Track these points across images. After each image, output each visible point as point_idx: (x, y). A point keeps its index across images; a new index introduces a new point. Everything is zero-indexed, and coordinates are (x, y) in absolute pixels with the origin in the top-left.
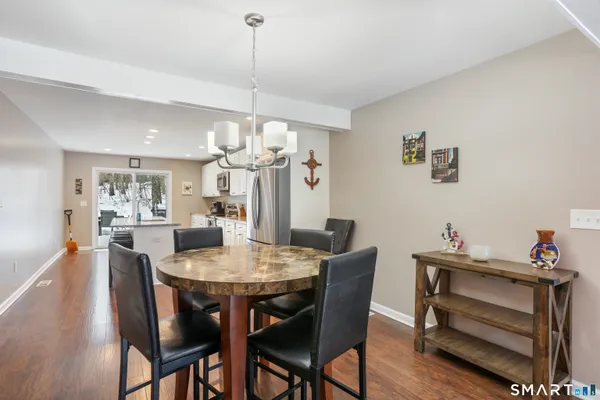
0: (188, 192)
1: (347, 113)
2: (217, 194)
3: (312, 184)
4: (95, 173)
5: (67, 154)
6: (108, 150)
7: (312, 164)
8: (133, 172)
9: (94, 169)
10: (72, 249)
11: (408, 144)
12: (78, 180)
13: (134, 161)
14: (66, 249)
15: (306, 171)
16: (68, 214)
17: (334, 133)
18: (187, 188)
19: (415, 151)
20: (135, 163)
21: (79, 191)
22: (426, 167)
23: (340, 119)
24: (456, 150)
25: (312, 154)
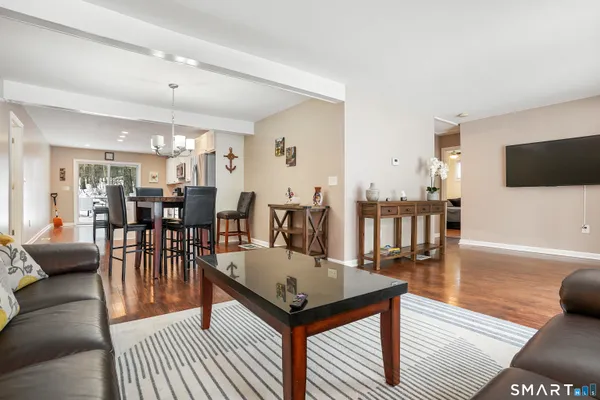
0: (154, 181)
1: (252, 124)
2: (177, 181)
3: (231, 169)
4: (76, 163)
5: (53, 148)
6: (87, 146)
7: (231, 156)
8: (109, 164)
9: (75, 161)
10: (58, 224)
11: (278, 144)
12: (62, 170)
13: (108, 154)
14: (52, 225)
15: (227, 161)
16: (54, 196)
17: (247, 137)
18: (154, 177)
19: (280, 147)
20: (109, 156)
21: (63, 179)
22: (284, 158)
23: (248, 128)
24: (295, 148)
25: (231, 150)
